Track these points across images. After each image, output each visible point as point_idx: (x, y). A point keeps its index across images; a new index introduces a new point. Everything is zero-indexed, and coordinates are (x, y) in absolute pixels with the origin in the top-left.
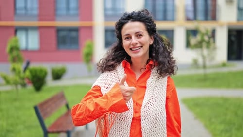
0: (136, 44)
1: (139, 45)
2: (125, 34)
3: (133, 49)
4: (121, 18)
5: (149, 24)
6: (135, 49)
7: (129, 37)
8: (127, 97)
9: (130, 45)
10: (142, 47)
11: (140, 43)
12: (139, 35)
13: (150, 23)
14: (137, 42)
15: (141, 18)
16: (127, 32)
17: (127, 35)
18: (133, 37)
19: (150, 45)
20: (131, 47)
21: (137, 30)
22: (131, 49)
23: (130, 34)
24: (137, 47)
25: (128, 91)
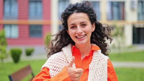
0: (82, 33)
1: (83, 34)
2: (71, 24)
3: (78, 37)
4: (67, 9)
5: (92, 15)
6: (80, 37)
7: (74, 27)
8: (76, 78)
9: (75, 33)
10: (86, 35)
11: (85, 32)
12: (83, 25)
13: (92, 13)
14: (82, 31)
15: (85, 9)
16: (73, 22)
17: (72, 24)
18: (79, 27)
19: (92, 32)
20: (77, 35)
21: (82, 20)
22: (76, 37)
23: (76, 24)
24: (82, 36)
25: (76, 73)
